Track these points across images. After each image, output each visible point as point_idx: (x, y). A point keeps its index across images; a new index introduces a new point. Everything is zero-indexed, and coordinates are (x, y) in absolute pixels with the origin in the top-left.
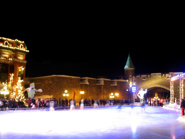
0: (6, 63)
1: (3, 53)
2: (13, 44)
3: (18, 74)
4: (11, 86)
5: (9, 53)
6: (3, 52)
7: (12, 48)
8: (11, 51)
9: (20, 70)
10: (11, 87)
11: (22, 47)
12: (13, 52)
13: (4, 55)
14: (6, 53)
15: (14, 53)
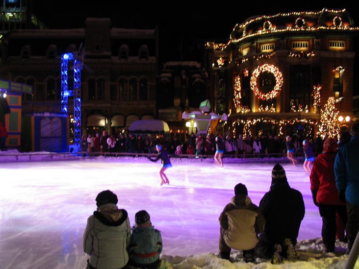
0: (302, 64)
1: (294, 44)
2: (315, 21)
3: (332, 84)
4: (316, 112)
5: (307, 42)
6: (295, 42)
7: (313, 29)
8: (313, 37)
9: (337, 76)
10: (318, 115)
11: (338, 22)
12: (317, 38)
13: (298, 49)
14: (300, 42)
15: (319, 40)
